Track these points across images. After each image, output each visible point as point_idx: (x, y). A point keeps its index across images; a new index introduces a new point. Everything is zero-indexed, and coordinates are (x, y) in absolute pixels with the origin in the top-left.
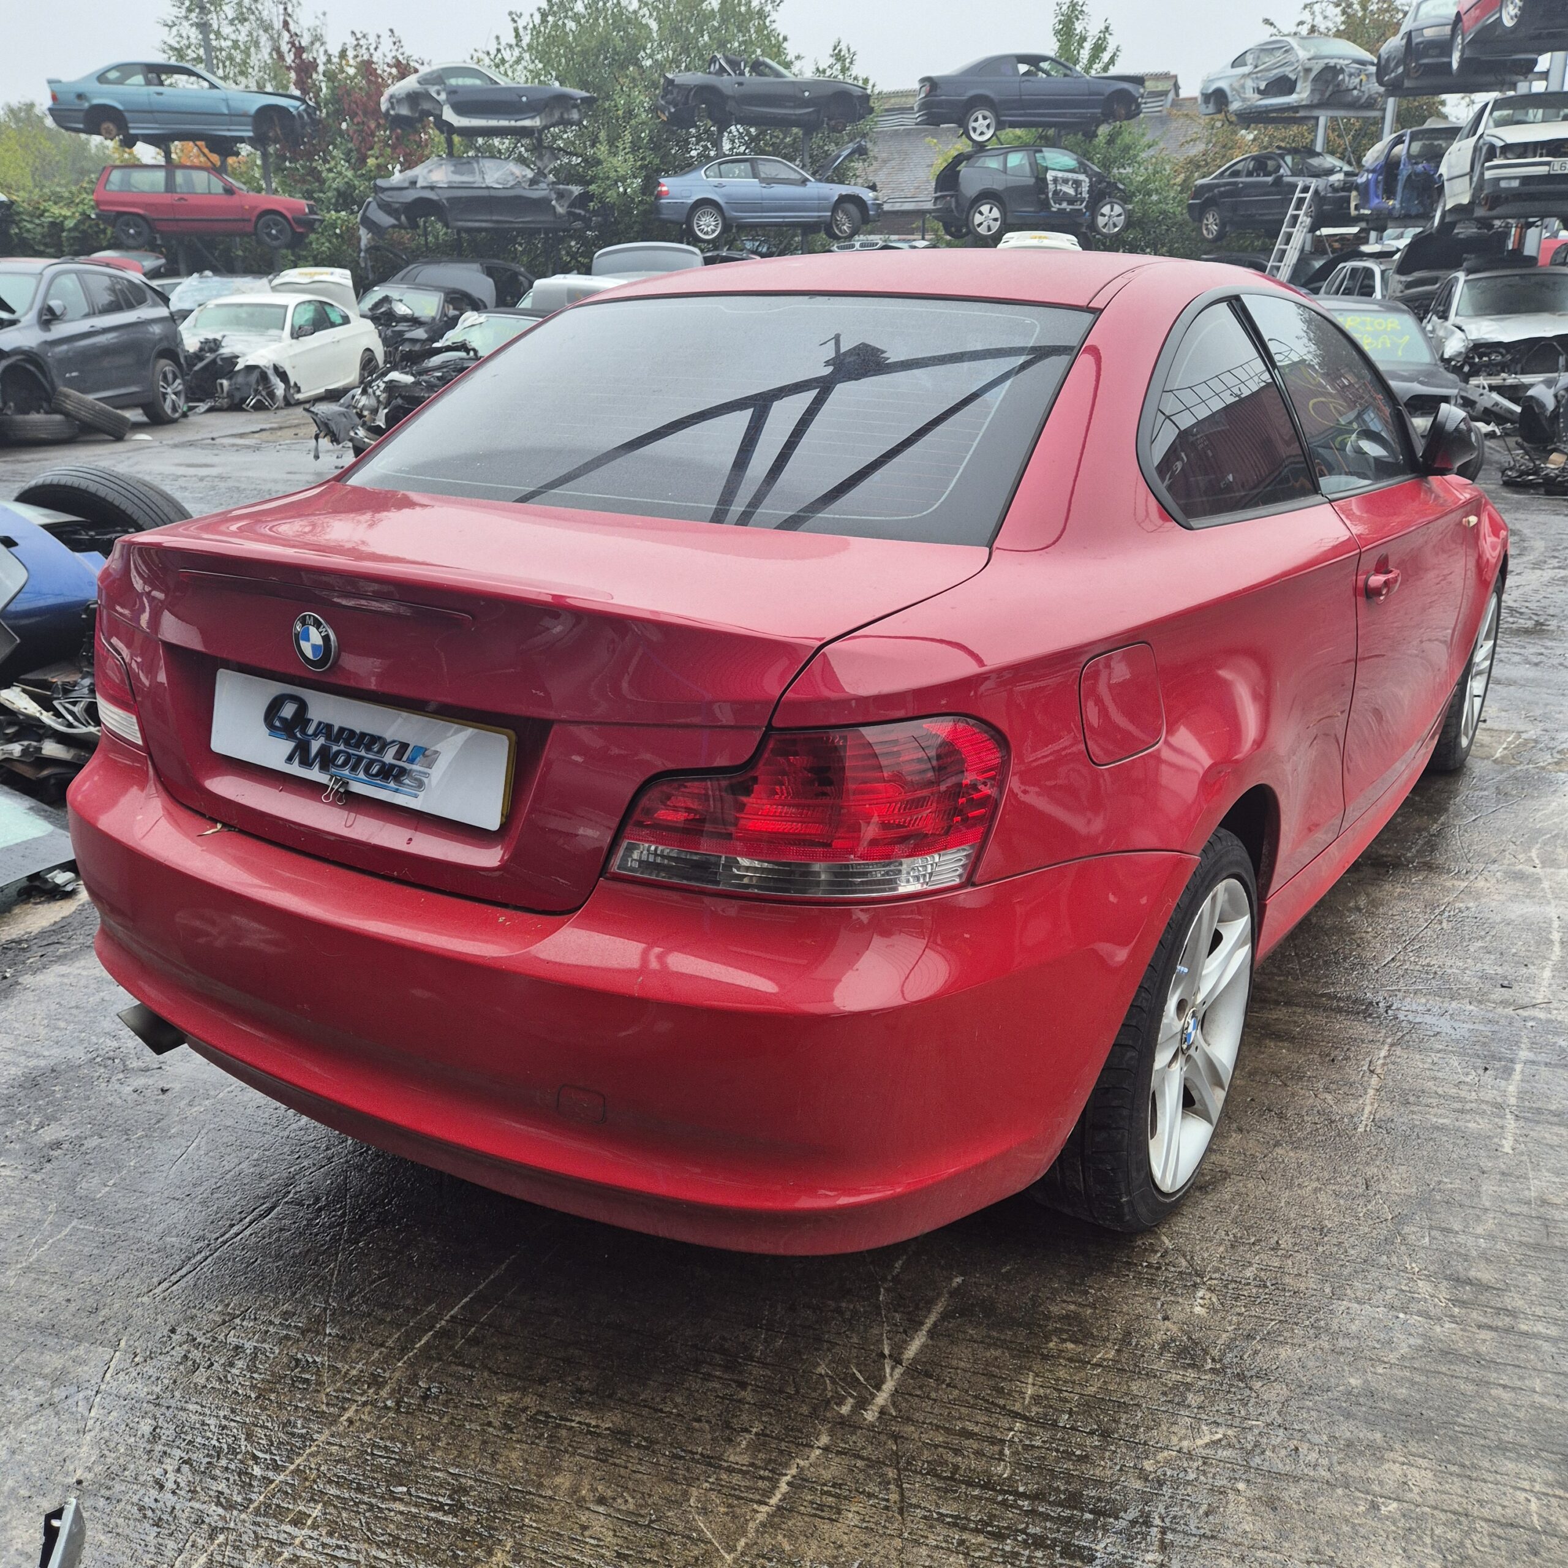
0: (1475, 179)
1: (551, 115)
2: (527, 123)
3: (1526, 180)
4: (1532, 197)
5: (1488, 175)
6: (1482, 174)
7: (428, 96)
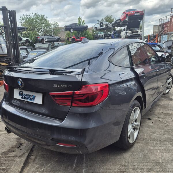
0: (125, 35)
1: (23, 30)
2: (20, 31)
3: (131, 35)
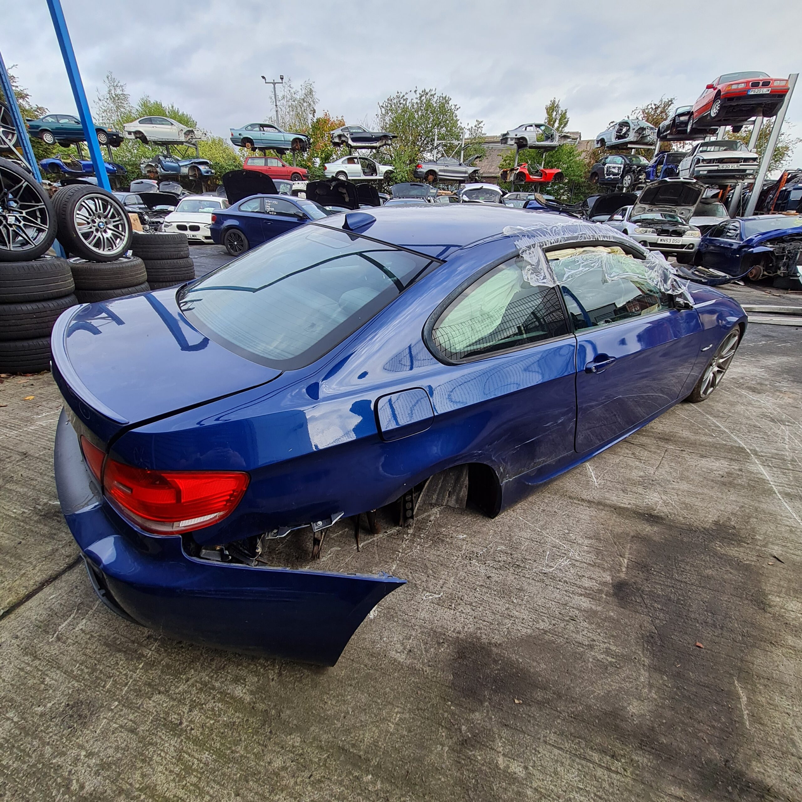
0: (691, 170)
1: (382, 142)
2: (374, 145)
3: (709, 171)
4: (710, 177)
5: (696, 169)
6: (694, 169)
7: (344, 136)
